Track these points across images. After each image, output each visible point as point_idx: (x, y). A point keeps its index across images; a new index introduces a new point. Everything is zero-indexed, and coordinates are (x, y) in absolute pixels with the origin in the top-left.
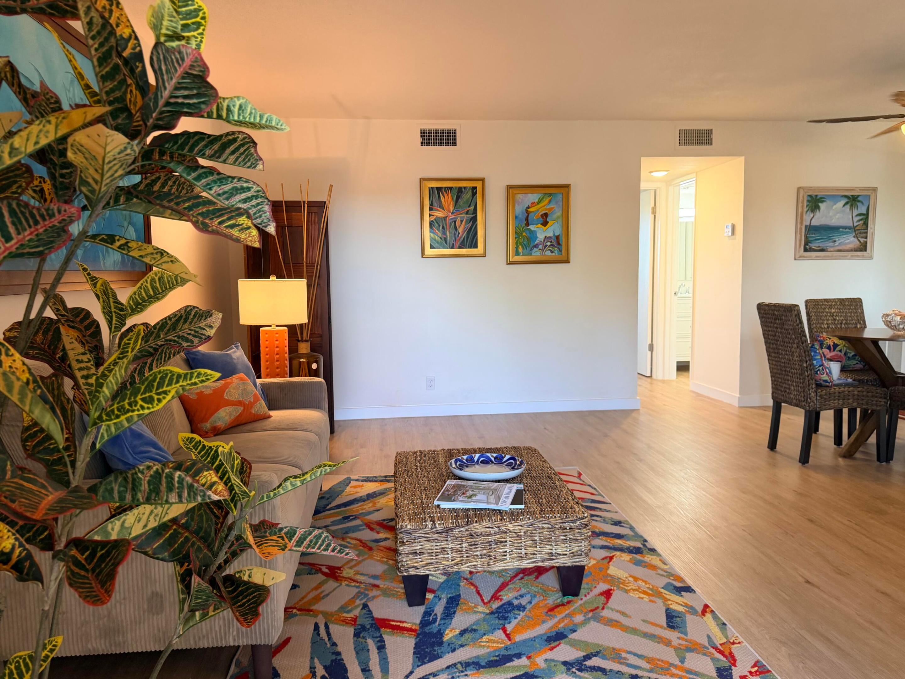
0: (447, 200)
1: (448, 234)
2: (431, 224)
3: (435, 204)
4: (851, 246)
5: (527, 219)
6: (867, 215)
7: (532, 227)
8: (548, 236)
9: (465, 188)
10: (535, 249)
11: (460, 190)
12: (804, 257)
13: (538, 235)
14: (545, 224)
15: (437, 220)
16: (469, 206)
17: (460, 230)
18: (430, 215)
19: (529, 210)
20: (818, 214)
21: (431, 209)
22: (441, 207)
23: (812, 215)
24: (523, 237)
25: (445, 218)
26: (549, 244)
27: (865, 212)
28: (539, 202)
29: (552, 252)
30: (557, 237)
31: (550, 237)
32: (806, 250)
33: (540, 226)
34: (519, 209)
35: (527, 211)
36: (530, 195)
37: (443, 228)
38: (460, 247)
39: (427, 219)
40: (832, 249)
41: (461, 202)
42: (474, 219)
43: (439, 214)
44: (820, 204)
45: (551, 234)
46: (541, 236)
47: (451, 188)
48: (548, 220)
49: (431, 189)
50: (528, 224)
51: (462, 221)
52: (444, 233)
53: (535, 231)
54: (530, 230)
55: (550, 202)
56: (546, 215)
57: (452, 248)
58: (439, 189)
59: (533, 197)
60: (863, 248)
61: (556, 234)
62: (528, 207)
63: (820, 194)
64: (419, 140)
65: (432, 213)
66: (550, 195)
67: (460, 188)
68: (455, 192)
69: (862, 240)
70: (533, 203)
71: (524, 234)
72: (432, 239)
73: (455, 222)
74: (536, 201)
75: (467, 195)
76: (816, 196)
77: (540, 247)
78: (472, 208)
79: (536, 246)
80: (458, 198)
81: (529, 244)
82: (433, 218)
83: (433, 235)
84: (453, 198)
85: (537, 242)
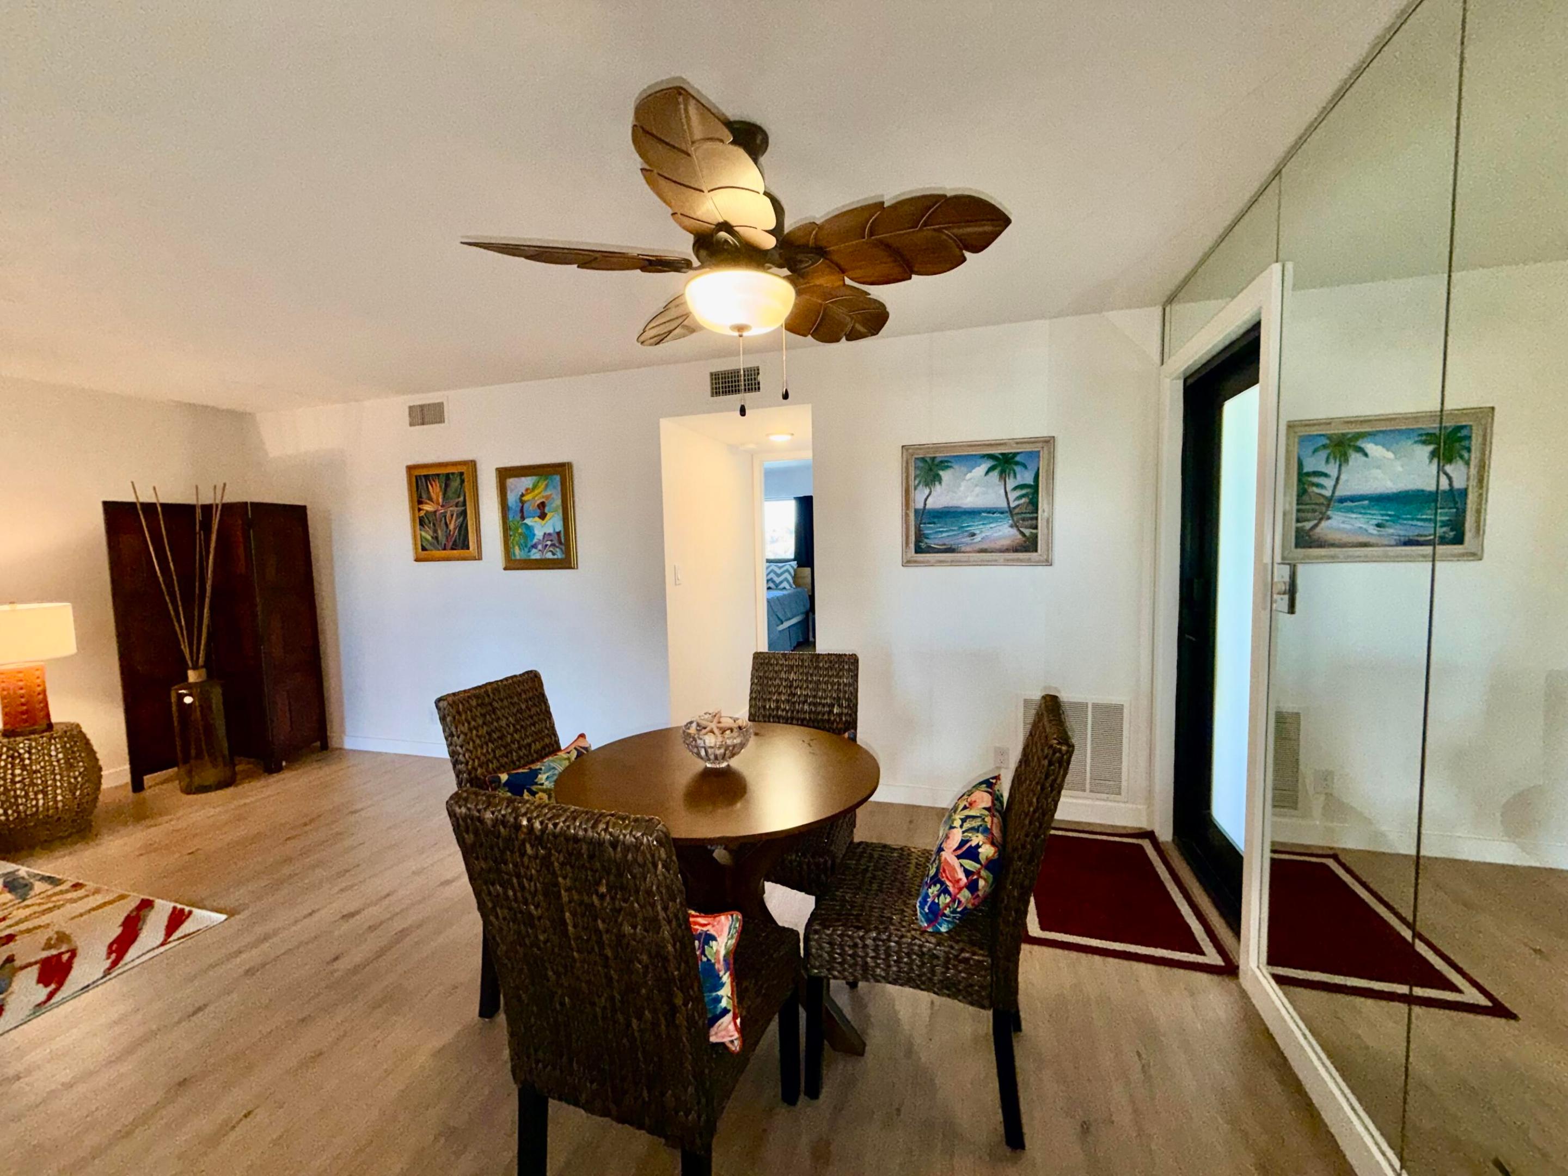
0: (435, 490)
1: (439, 532)
2: (421, 521)
3: (424, 496)
4: (1006, 543)
5: (522, 510)
6: (1035, 488)
7: (528, 521)
8: (548, 532)
9: (453, 474)
10: (534, 550)
11: (448, 477)
12: (915, 562)
13: (536, 532)
14: (543, 516)
15: (428, 514)
16: (459, 497)
17: (452, 527)
18: (420, 509)
19: (525, 498)
20: (938, 489)
21: (420, 502)
22: (430, 499)
23: (927, 491)
24: (520, 534)
25: (435, 512)
26: (549, 543)
27: (1030, 481)
28: (535, 487)
29: (554, 554)
30: (558, 533)
31: (550, 534)
33: (537, 519)
34: (512, 498)
35: (522, 500)
36: (523, 479)
37: (433, 525)
38: (452, 549)
39: (417, 514)
40: (968, 549)
41: (450, 493)
42: (464, 513)
43: (428, 507)
44: (941, 473)
45: (551, 530)
46: (539, 534)
47: (438, 475)
48: (546, 511)
49: (419, 478)
50: (523, 518)
51: (452, 515)
52: (435, 531)
53: (534, 527)
54: (526, 524)
55: (547, 486)
56: (542, 505)
57: (445, 549)
58: (426, 477)
59: (527, 482)
60: (1030, 545)
61: (557, 530)
62: (522, 495)
63: (940, 455)
64: (407, 419)
65: (421, 506)
66: (546, 477)
67: (448, 475)
68: (443, 479)
69: (1027, 532)
70: (527, 490)
71: (520, 531)
72: (424, 538)
73: (445, 517)
74: (531, 486)
75: (455, 484)
76: (933, 459)
77: (540, 547)
78: (461, 499)
79: (535, 546)
80: (447, 486)
81: (526, 543)
82: (422, 513)
83: (423, 534)
84: (441, 487)
85: (535, 540)
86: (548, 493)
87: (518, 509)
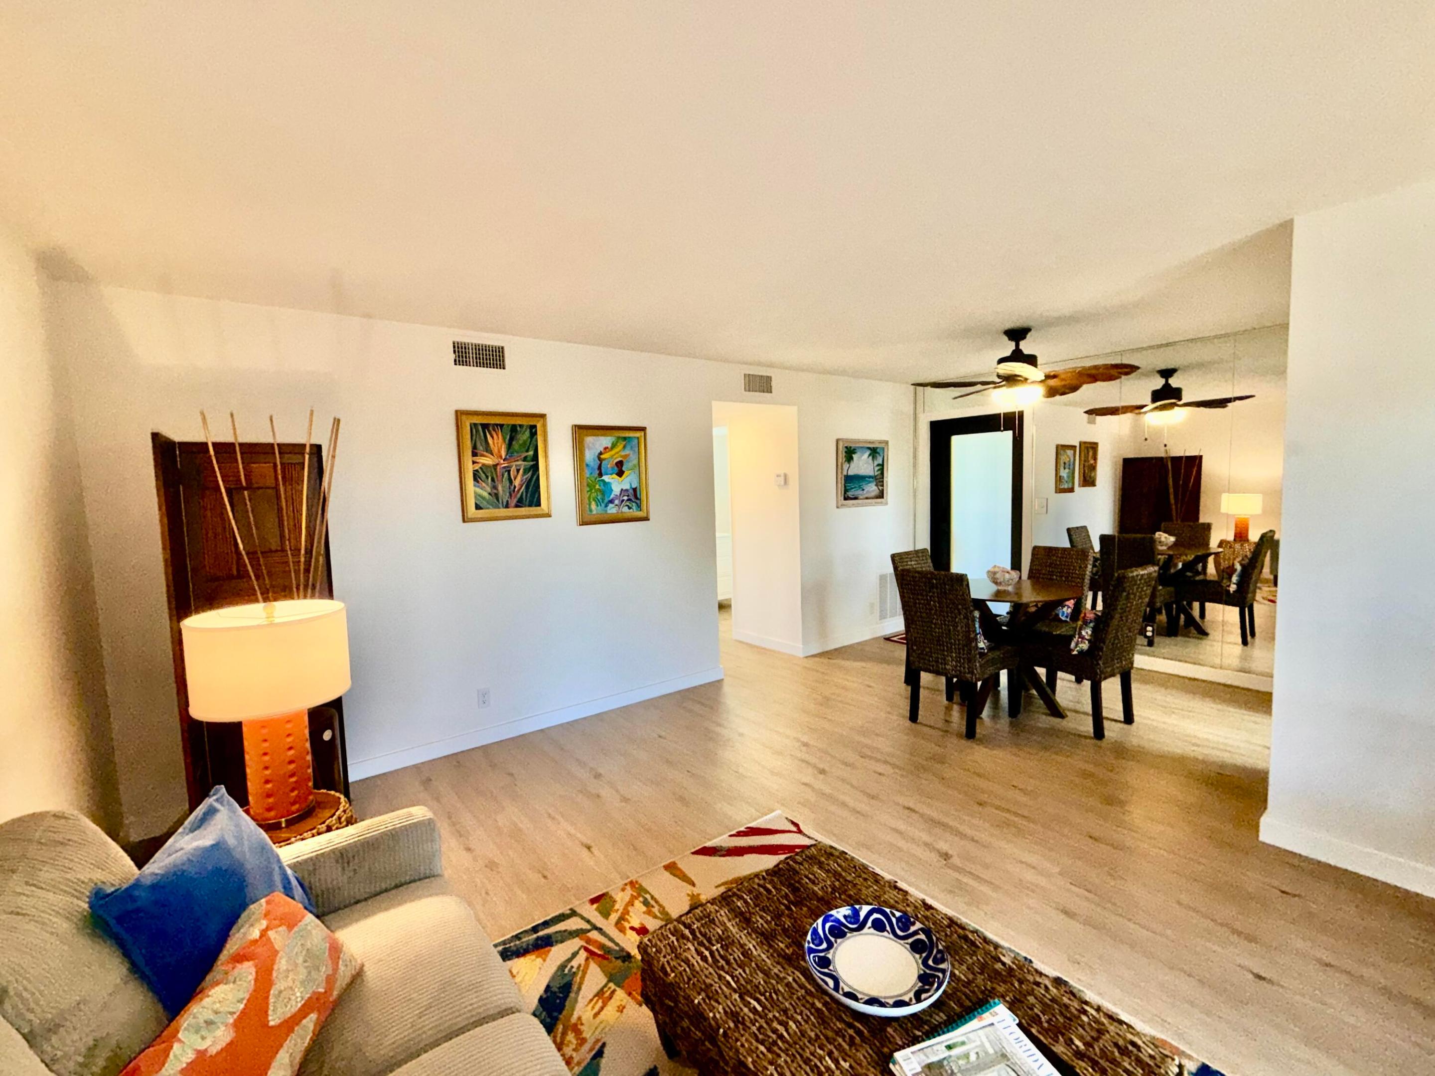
0: (497, 442)
1: (500, 488)
2: (476, 477)
3: (480, 448)
4: (873, 494)
5: (600, 468)
6: (883, 465)
9: (521, 426)
10: (611, 505)
11: (514, 429)
12: (843, 505)
13: (614, 487)
14: (620, 474)
15: (484, 467)
16: (527, 451)
17: (517, 483)
18: (474, 463)
19: (602, 456)
20: (852, 465)
21: (474, 454)
22: (488, 449)
23: (847, 466)
24: (597, 490)
25: (495, 466)
26: (626, 498)
27: (881, 462)
28: (613, 448)
29: (630, 508)
30: (635, 490)
31: (627, 490)
32: (845, 499)
33: (615, 476)
34: (590, 456)
35: (599, 459)
36: (602, 438)
37: (493, 480)
38: (517, 506)
39: (470, 468)
41: (515, 445)
42: (535, 468)
43: (487, 460)
44: (853, 455)
45: (627, 487)
46: (616, 489)
47: (502, 426)
48: (623, 469)
49: (474, 426)
50: (601, 475)
51: (518, 471)
52: (495, 487)
53: (609, 483)
54: (603, 481)
55: (624, 447)
56: (620, 464)
57: (507, 506)
58: (485, 426)
59: (606, 441)
61: (634, 486)
62: (601, 453)
63: (853, 446)
64: (452, 357)
65: (475, 459)
66: (625, 439)
67: (514, 427)
68: (507, 430)
69: (881, 488)
70: (606, 448)
71: (597, 487)
72: (477, 495)
73: (509, 472)
74: (609, 445)
75: (525, 436)
76: (851, 447)
77: (617, 502)
78: (531, 453)
79: (611, 501)
80: (512, 439)
81: (603, 500)
82: (477, 467)
83: (479, 491)
84: (504, 439)
85: (612, 496)
86: (627, 452)
87: (596, 467)
